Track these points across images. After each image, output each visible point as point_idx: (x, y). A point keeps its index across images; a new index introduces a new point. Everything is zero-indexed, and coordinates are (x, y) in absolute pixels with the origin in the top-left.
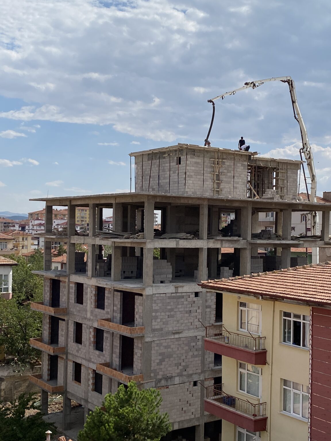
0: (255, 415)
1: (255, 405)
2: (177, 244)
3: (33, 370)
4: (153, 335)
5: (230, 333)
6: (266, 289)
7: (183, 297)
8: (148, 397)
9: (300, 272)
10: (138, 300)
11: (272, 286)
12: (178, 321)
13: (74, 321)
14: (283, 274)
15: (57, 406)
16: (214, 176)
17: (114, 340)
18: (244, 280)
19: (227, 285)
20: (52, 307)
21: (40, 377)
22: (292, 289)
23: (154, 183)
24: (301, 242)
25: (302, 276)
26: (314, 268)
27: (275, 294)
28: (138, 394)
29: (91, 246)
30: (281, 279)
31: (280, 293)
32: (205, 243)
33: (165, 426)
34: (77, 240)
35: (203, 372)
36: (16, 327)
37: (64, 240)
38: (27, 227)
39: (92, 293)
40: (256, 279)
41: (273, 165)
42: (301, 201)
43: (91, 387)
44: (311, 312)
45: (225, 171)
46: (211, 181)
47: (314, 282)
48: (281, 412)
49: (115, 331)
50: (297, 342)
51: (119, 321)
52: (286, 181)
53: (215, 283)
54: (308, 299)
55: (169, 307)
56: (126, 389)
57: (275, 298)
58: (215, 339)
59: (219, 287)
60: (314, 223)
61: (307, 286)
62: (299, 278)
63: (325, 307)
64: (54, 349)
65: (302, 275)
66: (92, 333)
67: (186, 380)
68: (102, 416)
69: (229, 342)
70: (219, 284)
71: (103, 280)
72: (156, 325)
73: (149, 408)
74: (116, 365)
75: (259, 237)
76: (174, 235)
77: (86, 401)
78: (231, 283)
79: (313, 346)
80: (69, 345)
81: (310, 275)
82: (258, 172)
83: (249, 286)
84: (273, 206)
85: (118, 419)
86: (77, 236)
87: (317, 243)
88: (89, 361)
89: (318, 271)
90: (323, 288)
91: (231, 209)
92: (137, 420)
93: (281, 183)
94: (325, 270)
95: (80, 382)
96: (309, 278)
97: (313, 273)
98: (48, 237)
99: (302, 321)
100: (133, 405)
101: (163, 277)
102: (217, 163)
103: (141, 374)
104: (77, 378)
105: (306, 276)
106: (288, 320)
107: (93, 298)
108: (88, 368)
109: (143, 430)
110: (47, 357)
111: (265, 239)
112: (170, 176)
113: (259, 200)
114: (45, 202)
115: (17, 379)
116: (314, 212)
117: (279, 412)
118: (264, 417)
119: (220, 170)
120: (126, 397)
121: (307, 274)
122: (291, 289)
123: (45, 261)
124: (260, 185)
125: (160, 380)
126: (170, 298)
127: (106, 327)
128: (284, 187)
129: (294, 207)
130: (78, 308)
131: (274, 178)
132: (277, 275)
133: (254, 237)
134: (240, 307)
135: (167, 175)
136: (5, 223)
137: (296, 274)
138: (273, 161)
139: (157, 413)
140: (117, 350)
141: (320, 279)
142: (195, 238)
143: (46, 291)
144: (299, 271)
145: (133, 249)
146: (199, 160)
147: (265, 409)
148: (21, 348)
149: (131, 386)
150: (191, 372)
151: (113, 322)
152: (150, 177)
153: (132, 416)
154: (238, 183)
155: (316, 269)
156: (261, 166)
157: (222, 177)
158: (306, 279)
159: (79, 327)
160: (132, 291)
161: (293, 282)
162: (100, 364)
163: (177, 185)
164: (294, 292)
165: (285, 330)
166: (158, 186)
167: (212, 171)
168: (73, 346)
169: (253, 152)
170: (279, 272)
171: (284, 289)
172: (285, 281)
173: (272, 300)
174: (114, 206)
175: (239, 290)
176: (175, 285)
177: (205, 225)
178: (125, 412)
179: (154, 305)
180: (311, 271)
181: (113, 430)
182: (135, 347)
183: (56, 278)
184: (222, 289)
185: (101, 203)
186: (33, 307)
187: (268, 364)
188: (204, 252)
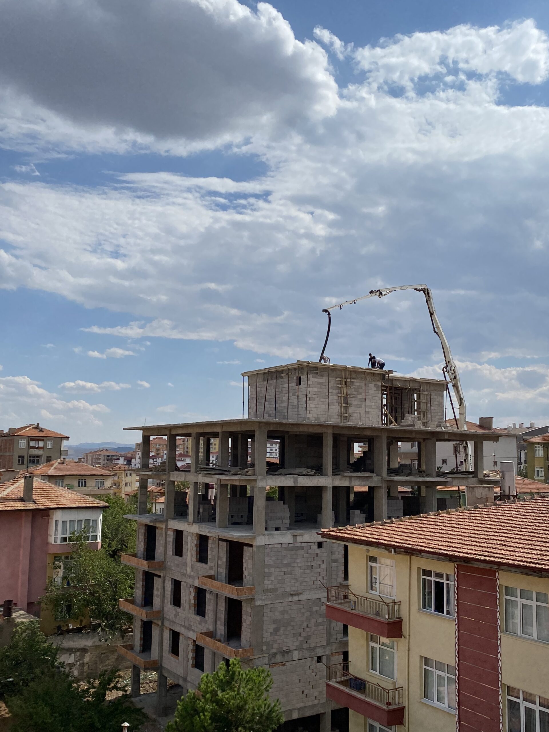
0: (389, 704)
1: (389, 690)
2: (295, 481)
3: (123, 639)
4: (266, 597)
5: (357, 596)
6: (400, 539)
7: (302, 548)
8: (254, 678)
9: (443, 518)
10: (247, 552)
11: (407, 536)
12: (296, 579)
13: (172, 578)
14: (422, 520)
15: (152, 684)
16: (341, 399)
17: (219, 603)
18: (374, 528)
19: (352, 535)
20: (147, 560)
21: (131, 648)
22: (432, 540)
23: (270, 407)
24: (449, 479)
25: (445, 523)
26: (460, 512)
27: (410, 546)
28: (242, 675)
29: (193, 484)
30: (419, 527)
31: (417, 545)
32: (329, 480)
33: (276, 717)
34: (177, 477)
35: (329, 643)
36: (103, 584)
37: (162, 477)
38: (133, 460)
39: (193, 542)
40: (388, 526)
41: (414, 386)
42: (447, 429)
43: (191, 662)
44: (456, 570)
45: (355, 393)
46: (337, 404)
47: (459, 532)
48: (422, 701)
49: (219, 592)
50: (439, 608)
51: (224, 579)
52: (429, 405)
53: (338, 531)
54: (451, 553)
55: (285, 562)
56: (228, 668)
57: (410, 552)
58: (339, 604)
59: (343, 536)
60: (466, 455)
61: (450, 536)
62: (441, 526)
63: (472, 564)
64: (147, 613)
65: (445, 521)
66: (193, 594)
67: (307, 655)
68: (196, 702)
69: (356, 609)
70: (342, 533)
71: (206, 526)
72: (268, 584)
73: (255, 692)
74: (221, 634)
75: (398, 473)
76: (293, 471)
77: (185, 680)
78: (358, 532)
79: (459, 615)
80: (165, 609)
81: (455, 522)
82: (395, 393)
83: (379, 535)
84: (414, 436)
85: (216, 707)
86: (177, 473)
87: (469, 480)
88: (189, 628)
89: (465, 517)
90: (470, 539)
91: (363, 438)
92: (240, 709)
93: (424, 406)
94: (473, 515)
95: (177, 655)
96: (453, 525)
97: (459, 520)
98: (143, 473)
99: (445, 581)
100: (236, 689)
101: (278, 524)
102: (344, 384)
103: (250, 646)
104: (175, 650)
105: (450, 523)
106: (428, 580)
107: (195, 549)
108: (187, 638)
109: (248, 722)
110: (140, 623)
111: (405, 475)
112: (288, 399)
113: (398, 427)
114: (142, 431)
115: (104, 650)
116: (464, 443)
117: (419, 700)
118: (401, 706)
119: (348, 392)
120: (228, 678)
121: (452, 521)
122: (430, 540)
123: (140, 502)
124: (399, 410)
125: (274, 655)
126: (287, 549)
127: (208, 585)
128: (427, 412)
129: (439, 436)
130: (176, 562)
131: (416, 401)
132: (415, 522)
133: (391, 473)
134: (369, 563)
135: (285, 398)
136: (108, 456)
137: (438, 521)
138: (413, 380)
139: (265, 700)
140: (222, 615)
141: (467, 527)
142: (317, 474)
143: (140, 540)
144: (442, 516)
145: (243, 488)
146: (324, 380)
147: (402, 696)
148: (109, 611)
149: (233, 664)
150: (313, 645)
151: (217, 581)
152: (265, 400)
153: (233, 704)
154: (370, 407)
155: (463, 514)
156: (399, 387)
157: (350, 400)
158: (450, 527)
159: (177, 585)
160: (240, 541)
161: (434, 530)
162: (201, 633)
163: (296, 410)
164: (434, 544)
165: (424, 593)
166: (274, 412)
167: (338, 393)
168: (170, 609)
169: (387, 370)
170: (417, 517)
171: (422, 541)
172: (424, 529)
173: (407, 554)
174: (220, 435)
175: (367, 541)
176: (293, 533)
177: (329, 457)
178: (225, 697)
179: (266, 559)
180: (457, 517)
181: (209, 722)
182: (243, 612)
183: (152, 524)
184: (346, 540)
185: (205, 432)
186: (124, 560)
187: (405, 637)
188: (328, 491)
